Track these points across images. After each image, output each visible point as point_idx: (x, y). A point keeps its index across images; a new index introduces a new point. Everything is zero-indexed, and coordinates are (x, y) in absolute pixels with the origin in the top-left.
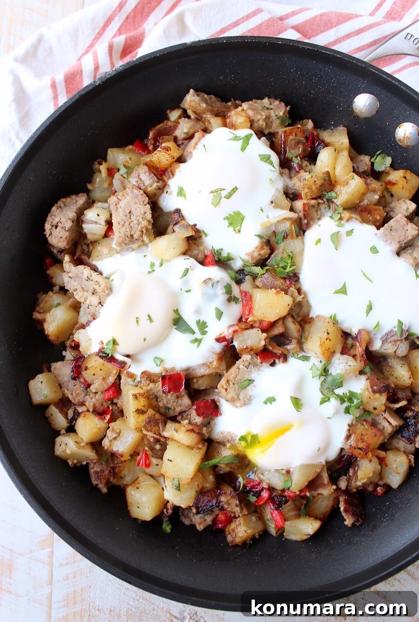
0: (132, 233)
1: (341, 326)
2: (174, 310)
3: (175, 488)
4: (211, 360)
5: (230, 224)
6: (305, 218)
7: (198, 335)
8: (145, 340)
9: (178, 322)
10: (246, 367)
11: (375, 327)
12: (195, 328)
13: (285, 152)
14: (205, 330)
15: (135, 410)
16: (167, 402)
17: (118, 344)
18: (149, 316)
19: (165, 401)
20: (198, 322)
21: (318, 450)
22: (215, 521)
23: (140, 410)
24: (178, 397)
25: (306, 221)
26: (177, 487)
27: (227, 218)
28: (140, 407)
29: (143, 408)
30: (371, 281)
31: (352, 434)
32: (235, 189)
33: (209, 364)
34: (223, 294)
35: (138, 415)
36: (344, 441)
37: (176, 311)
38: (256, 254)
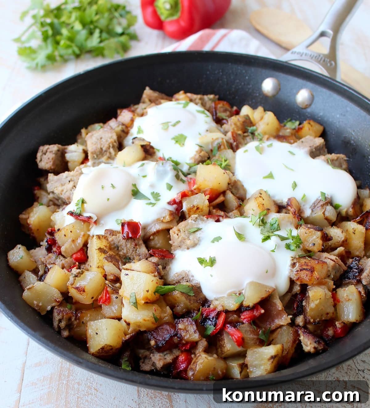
0: (102, 146)
1: (273, 199)
2: (133, 184)
3: (132, 304)
4: (164, 215)
5: (177, 142)
6: (234, 141)
7: (153, 201)
8: (108, 199)
9: (136, 193)
10: (194, 220)
11: (303, 198)
12: (150, 196)
13: (216, 114)
14: (159, 198)
15: (98, 248)
16: (127, 251)
17: (86, 203)
18: (112, 184)
19: (125, 251)
20: (153, 193)
21: (267, 272)
22: (176, 359)
23: (102, 249)
24: (136, 245)
25: (235, 144)
26: (134, 303)
27: (173, 139)
28: (102, 247)
29: (105, 248)
30: (292, 170)
31: (296, 263)
32: (178, 122)
33: (162, 218)
34: (171, 169)
35: (100, 253)
36: (290, 268)
37: (135, 185)
38: (197, 157)
